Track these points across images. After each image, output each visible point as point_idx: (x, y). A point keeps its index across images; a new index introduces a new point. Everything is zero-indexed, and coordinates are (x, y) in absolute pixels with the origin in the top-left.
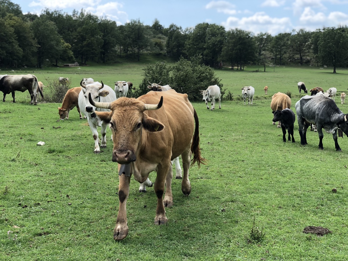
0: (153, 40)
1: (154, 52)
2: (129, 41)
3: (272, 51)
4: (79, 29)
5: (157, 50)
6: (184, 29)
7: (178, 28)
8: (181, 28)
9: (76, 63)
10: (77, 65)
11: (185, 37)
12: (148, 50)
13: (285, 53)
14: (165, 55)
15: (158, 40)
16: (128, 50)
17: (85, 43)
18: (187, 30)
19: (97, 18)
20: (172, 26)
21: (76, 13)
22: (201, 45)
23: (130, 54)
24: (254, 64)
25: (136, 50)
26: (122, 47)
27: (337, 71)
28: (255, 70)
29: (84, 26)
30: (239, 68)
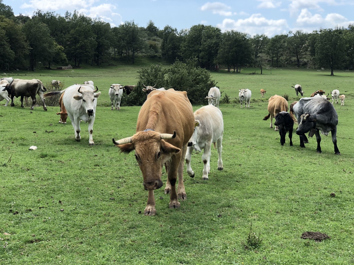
0: (148, 42)
1: (149, 54)
2: (123, 43)
3: (268, 53)
4: (72, 31)
5: (152, 53)
6: (179, 31)
7: (173, 30)
8: (176, 30)
9: (70, 66)
10: (70, 68)
11: (181, 39)
12: (142, 52)
13: (282, 55)
14: (160, 58)
15: (153, 43)
16: (122, 53)
17: (78, 45)
18: (182, 32)
19: (90, 20)
20: (167, 28)
21: (69, 14)
22: (196, 47)
23: (125, 57)
24: (251, 66)
25: (131, 53)
26: (116, 50)
27: (334, 73)
28: (251, 72)
29: (77, 28)
30: (236, 70)
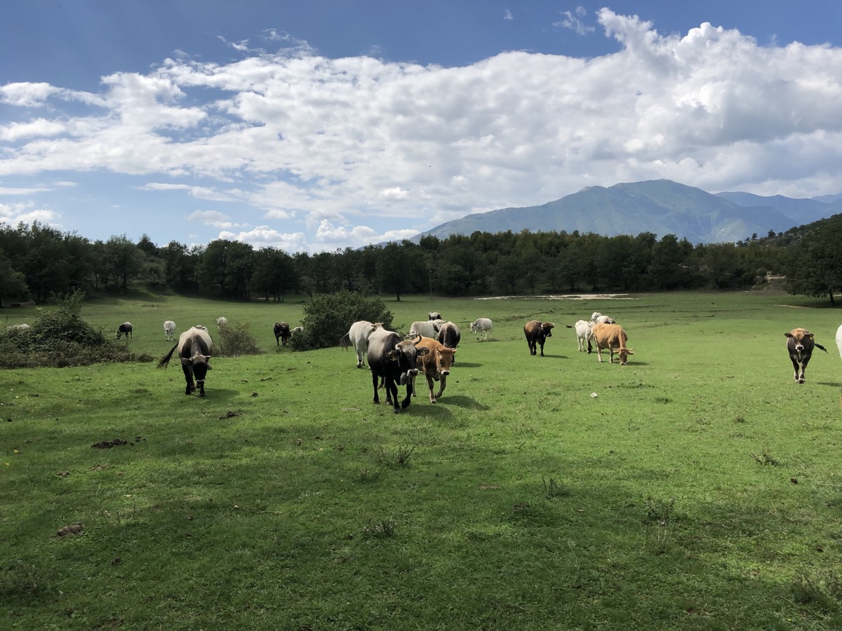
0: (147, 265)
1: (148, 280)
2: (109, 266)
4: (33, 251)
5: (153, 278)
6: (190, 248)
7: (182, 248)
8: (185, 247)
9: (31, 301)
10: (32, 305)
11: (194, 259)
12: (139, 279)
14: (163, 285)
15: (154, 265)
16: (108, 280)
17: (46, 270)
18: (195, 249)
19: (59, 234)
20: (172, 245)
21: (24, 227)
22: (220, 269)
23: (112, 285)
24: (297, 293)
25: (120, 280)
26: (98, 275)
28: (299, 300)
29: (42, 247)
30: (277, 299)
